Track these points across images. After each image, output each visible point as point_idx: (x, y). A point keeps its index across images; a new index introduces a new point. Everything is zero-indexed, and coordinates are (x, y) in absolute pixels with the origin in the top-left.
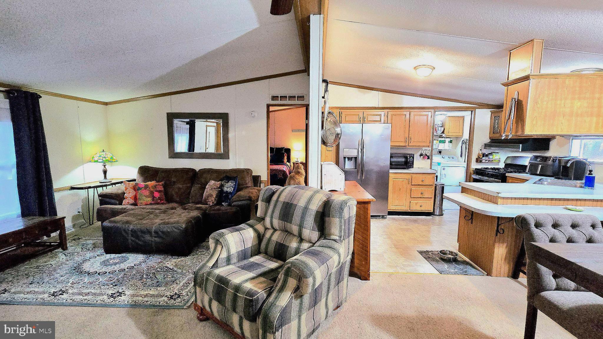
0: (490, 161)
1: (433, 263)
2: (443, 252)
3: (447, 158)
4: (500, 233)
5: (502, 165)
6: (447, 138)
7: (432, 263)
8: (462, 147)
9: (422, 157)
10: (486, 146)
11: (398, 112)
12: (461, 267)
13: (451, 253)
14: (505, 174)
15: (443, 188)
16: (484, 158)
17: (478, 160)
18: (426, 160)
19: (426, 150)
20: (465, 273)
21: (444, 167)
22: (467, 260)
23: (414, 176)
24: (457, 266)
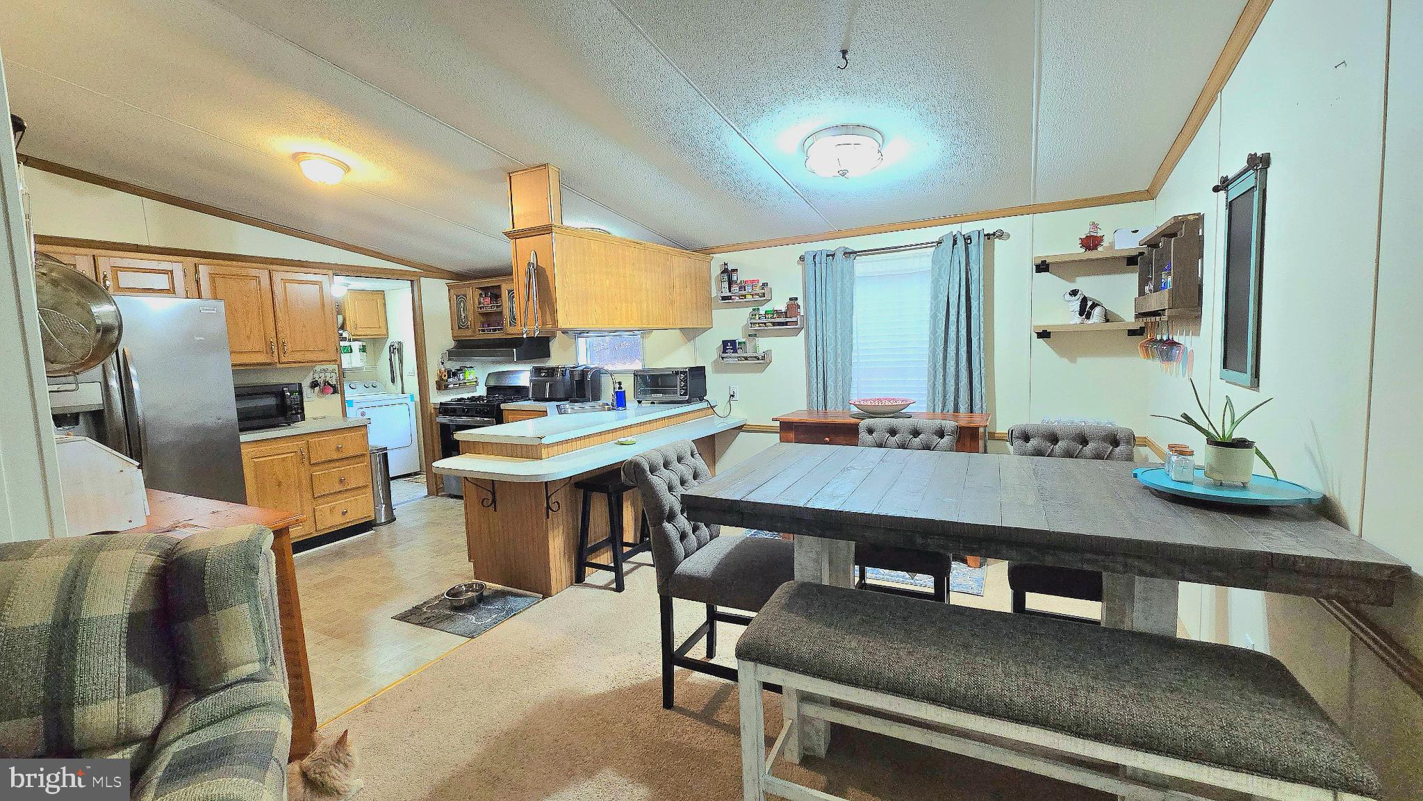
0: (462, 385)
1: (445, 625)
2: (453, 593)
3: (360, 387)
4: (553, 511)
5: (481, 391)
6: (354, 340)
7: (441, 626)
8: (390, 360)
9: (317, 389)
10: (452, 354)
11: (234, 268)
12: (498, 605)
13: (469, 587)
14: (499, 406)
15: (385, 456)
16: (450, 380)
17: (442, 386)
18: (329, 396)
19: (324, 370)
20: (511, 613)
21: (362, 410)
22: (499, 587)
23: (312, 440)
24: (489, 607)
